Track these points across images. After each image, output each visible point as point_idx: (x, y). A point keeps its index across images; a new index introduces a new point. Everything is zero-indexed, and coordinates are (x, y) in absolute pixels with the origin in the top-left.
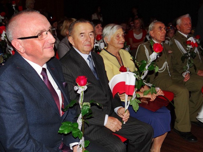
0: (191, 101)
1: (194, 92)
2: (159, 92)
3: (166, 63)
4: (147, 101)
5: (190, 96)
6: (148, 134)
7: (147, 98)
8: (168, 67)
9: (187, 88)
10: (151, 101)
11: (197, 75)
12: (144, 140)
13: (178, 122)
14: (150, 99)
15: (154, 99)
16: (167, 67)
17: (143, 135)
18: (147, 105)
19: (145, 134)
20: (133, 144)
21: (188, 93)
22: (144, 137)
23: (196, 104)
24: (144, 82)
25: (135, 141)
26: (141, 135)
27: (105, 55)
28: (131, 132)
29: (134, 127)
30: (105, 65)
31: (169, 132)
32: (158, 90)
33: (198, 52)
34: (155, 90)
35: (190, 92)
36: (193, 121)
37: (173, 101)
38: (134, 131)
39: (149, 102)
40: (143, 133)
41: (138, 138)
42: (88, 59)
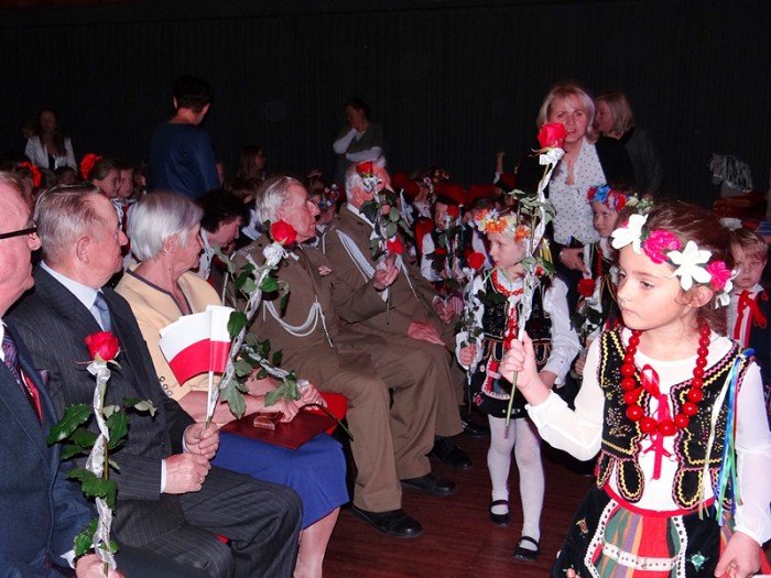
0: (396, 417)
1: (400, 389)
2: (309, 392)
3: (317, 305)
4: (273, 421)
5: (392, 402)
6: (288, 512)
7: (272, 414)
8: (323, 317)
9: (383, 378)
10: (285, 421)
11: (406, 336)
12: (278, 532)
13: (363, 486)
14: (281, 415)
15: (294, 414)
16: (320, 319)
17: (274, 519)
18: (272, 433)
19: (281, 515)
20: (244, 551)
21: (387, 394)
22: (278, 523)
23: (411, 427)
24: (266, 363)
25: (252, 542)
26: (268, 519)
27: (135, 289)
28: (238, 516)
29: (245, 499)
30: (139, 322)
31: (343, 507)
32: (303, 389)
33: (404, 268)
34: (296, 388)
35: (391, 391)
36: (408, 477)
37: (345, 421)
38: (246, 513)
39: (279, 426)
40: (273, 513)
41: (261, 530)
42: (96, 304)
